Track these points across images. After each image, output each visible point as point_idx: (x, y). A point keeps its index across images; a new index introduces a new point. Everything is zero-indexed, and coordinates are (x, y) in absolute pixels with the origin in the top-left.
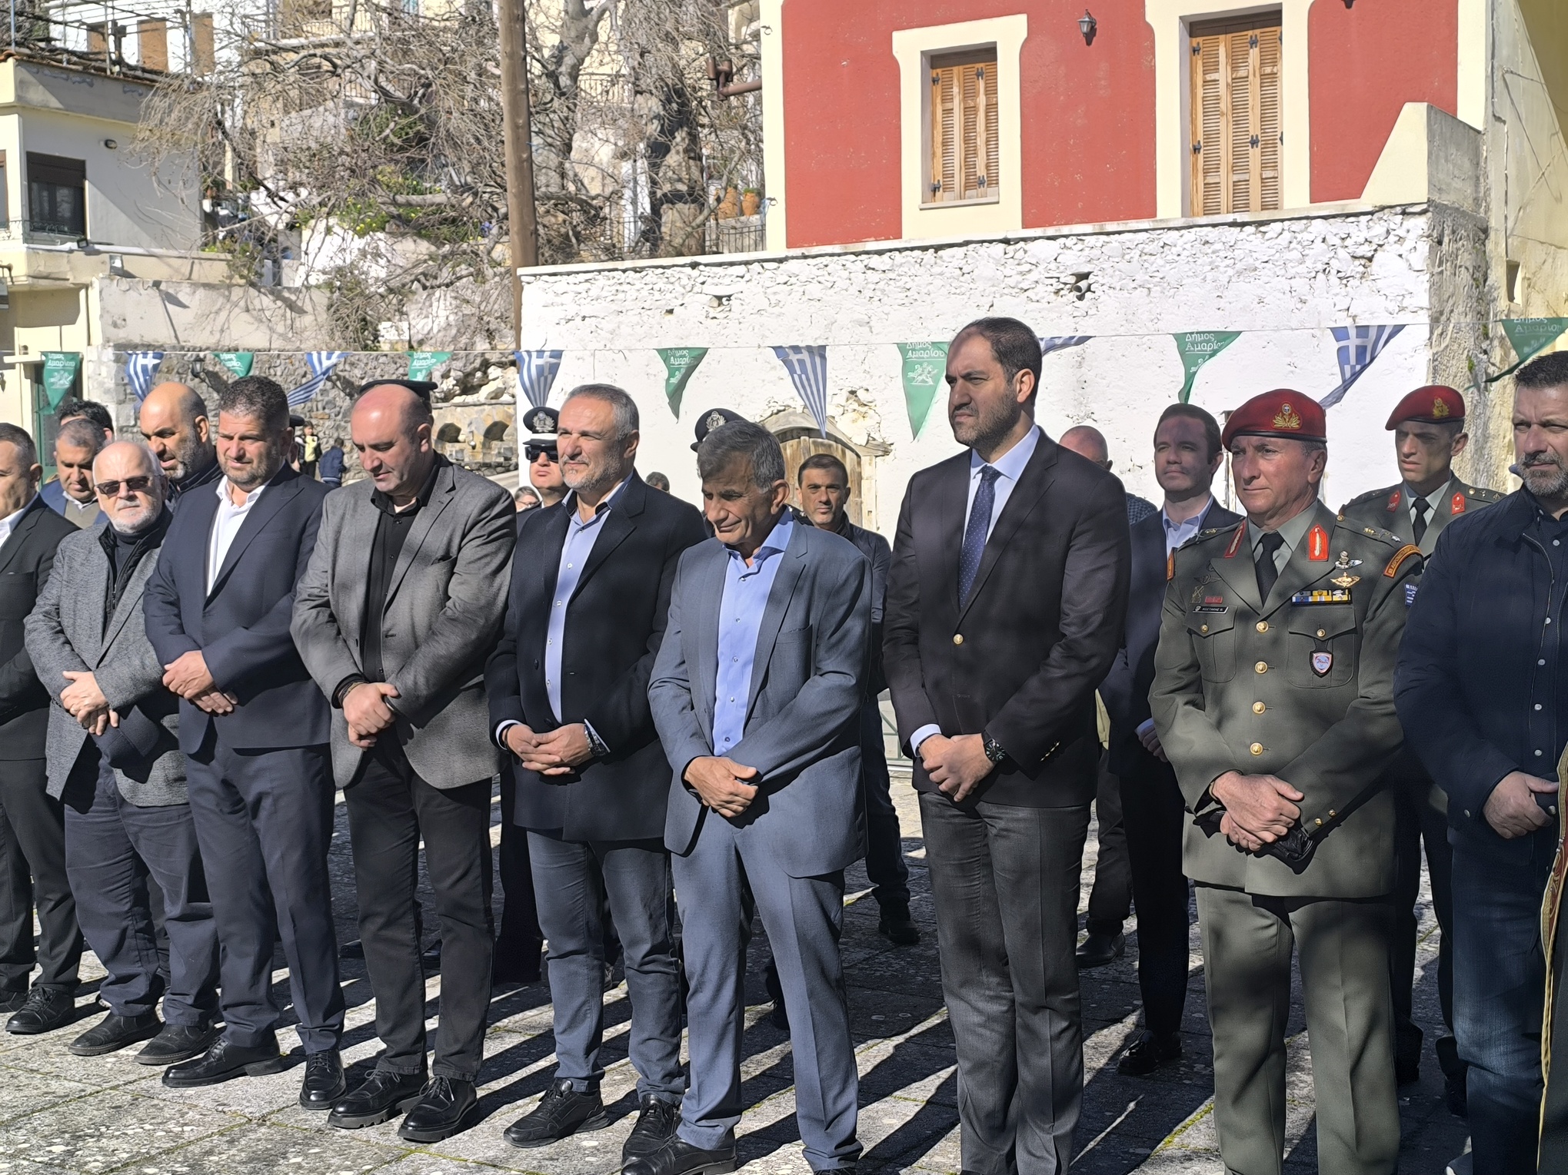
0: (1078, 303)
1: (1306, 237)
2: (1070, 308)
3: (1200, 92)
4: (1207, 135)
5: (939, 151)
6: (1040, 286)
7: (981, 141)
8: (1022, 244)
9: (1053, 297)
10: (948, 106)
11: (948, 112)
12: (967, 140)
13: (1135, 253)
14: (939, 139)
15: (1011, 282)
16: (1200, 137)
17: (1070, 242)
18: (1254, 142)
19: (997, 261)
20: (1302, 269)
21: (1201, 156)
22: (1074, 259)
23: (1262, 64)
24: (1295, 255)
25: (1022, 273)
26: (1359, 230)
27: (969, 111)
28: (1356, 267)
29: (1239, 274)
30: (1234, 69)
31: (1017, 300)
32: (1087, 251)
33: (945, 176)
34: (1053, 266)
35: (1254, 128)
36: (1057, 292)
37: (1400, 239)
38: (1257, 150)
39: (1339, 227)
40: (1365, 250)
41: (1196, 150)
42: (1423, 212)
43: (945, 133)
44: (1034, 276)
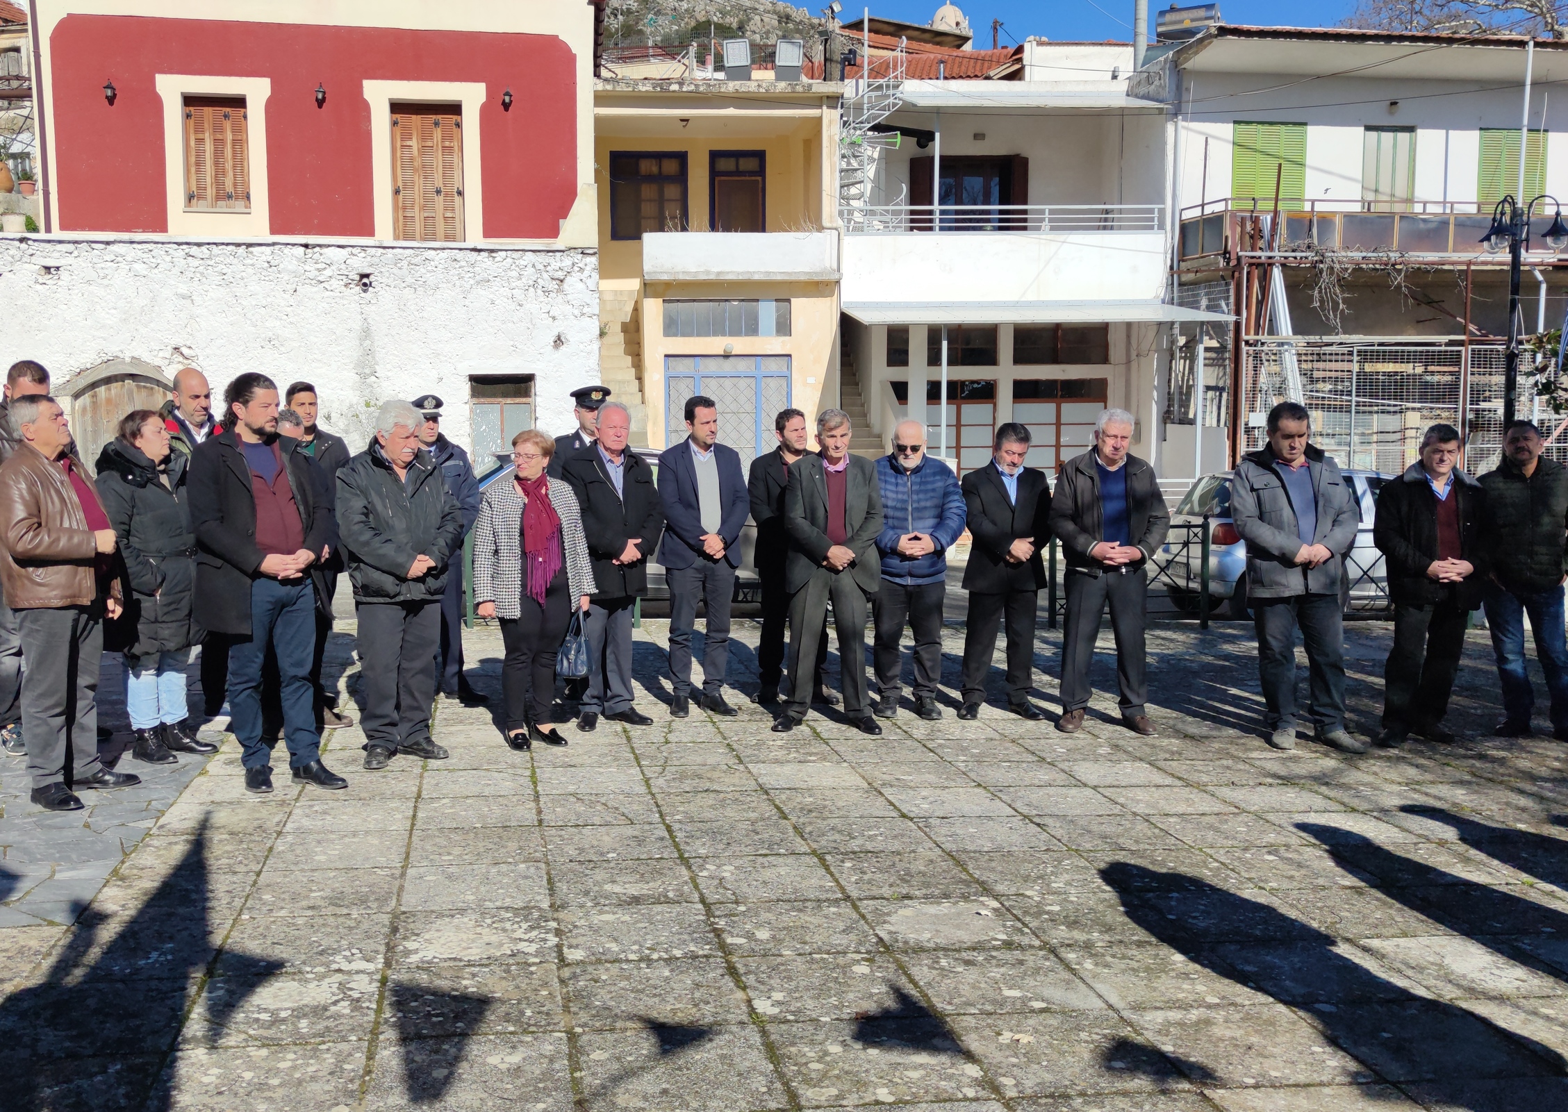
0: (363, 295)
1: (522, 262)
2: (357, 298)
3: (399, 154)
4: (405, 184)
5: (193, 169)
6: (333, 280)
7: (229, 166)
8: (317, 249)
9: (343, 289)
10: (200, 136)
11: (200, 141)
12: (216, 163)
13: (405, 263)
14: (193, 159)
15: (311, 275)
16: (400, 184)
17: (355, 251)
18: (438, 192)
19: (299, 260)
20: (518, 283)
21: (401, 197)
22: (360, 263)
23: (443, 139)
24: (514, 274)
25: (319, 270)
26: (556, 262)
27: (219, 143)
28: (553, 285)
29: (478, 283)
30: (424, 139)
31: (315, 289)
32: (369, 259)
33: (198, 188)
34: (343, 266)
35: (439, 183)
36: (346, 285)
37: (581, 270)
38: (441, 198)
39: (541, 259)
40: (560, 275)
41: (397, 192)
42: (595, 254)
43: (197, 156)
44: (328, 272)
